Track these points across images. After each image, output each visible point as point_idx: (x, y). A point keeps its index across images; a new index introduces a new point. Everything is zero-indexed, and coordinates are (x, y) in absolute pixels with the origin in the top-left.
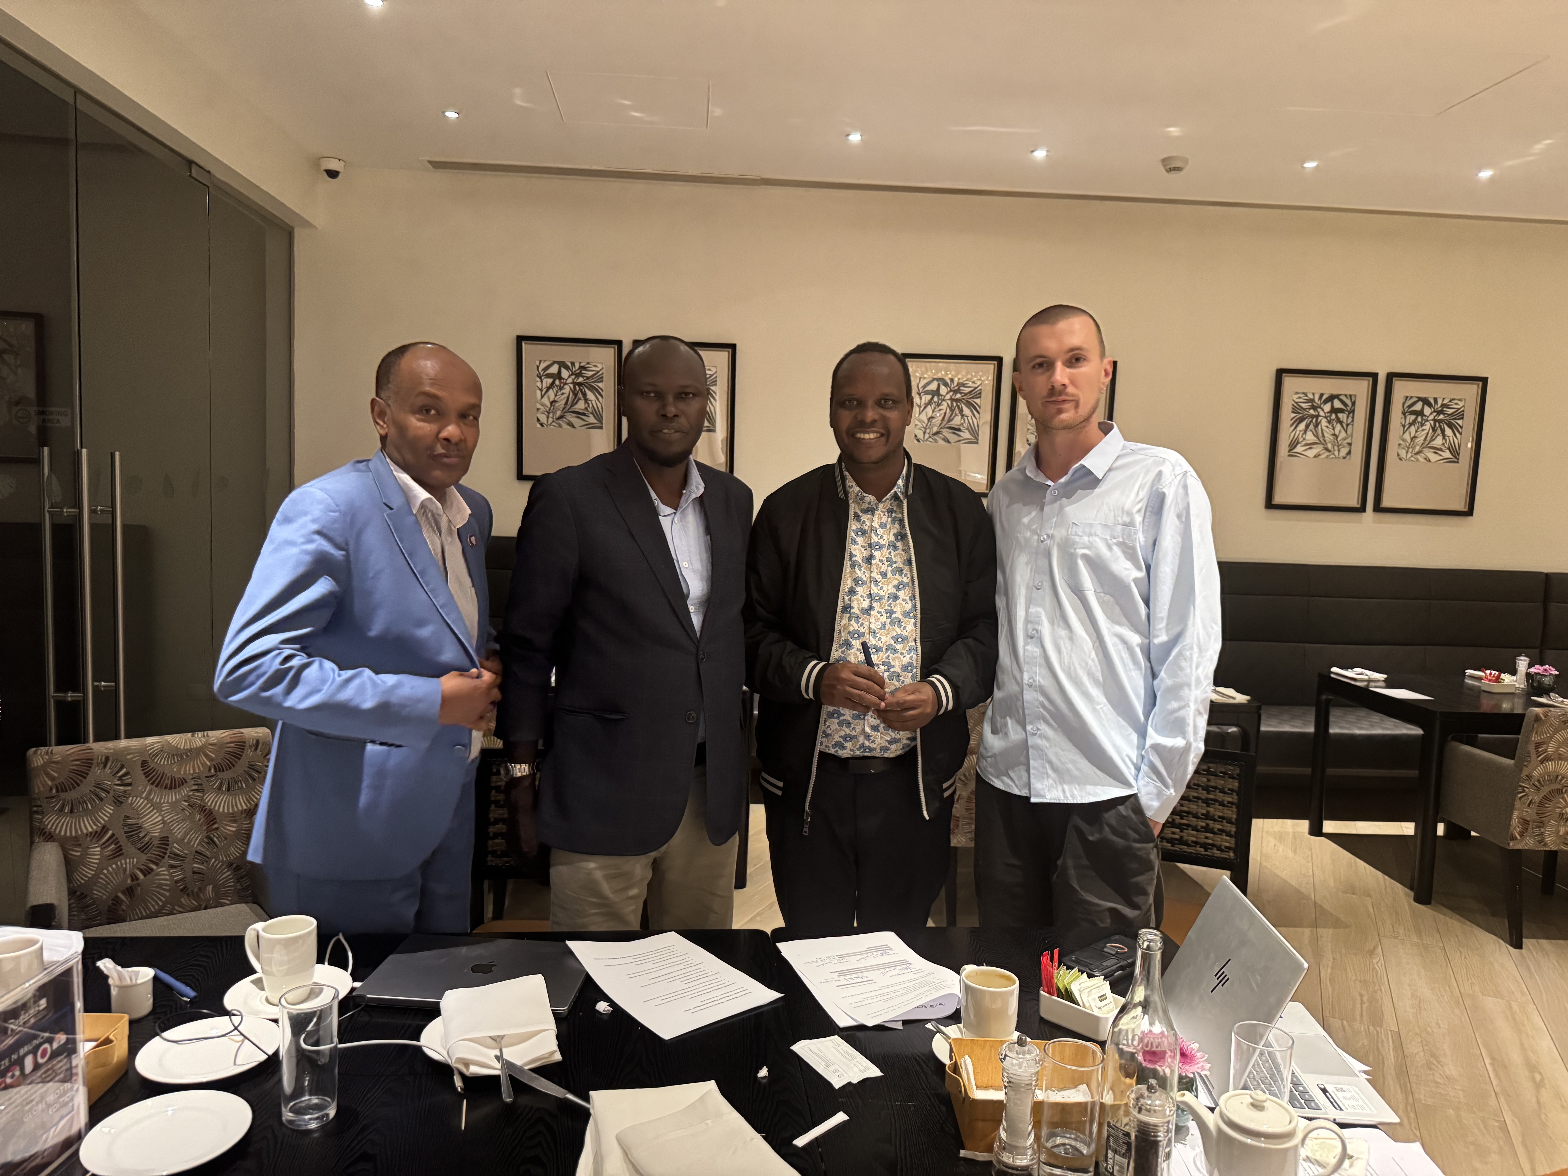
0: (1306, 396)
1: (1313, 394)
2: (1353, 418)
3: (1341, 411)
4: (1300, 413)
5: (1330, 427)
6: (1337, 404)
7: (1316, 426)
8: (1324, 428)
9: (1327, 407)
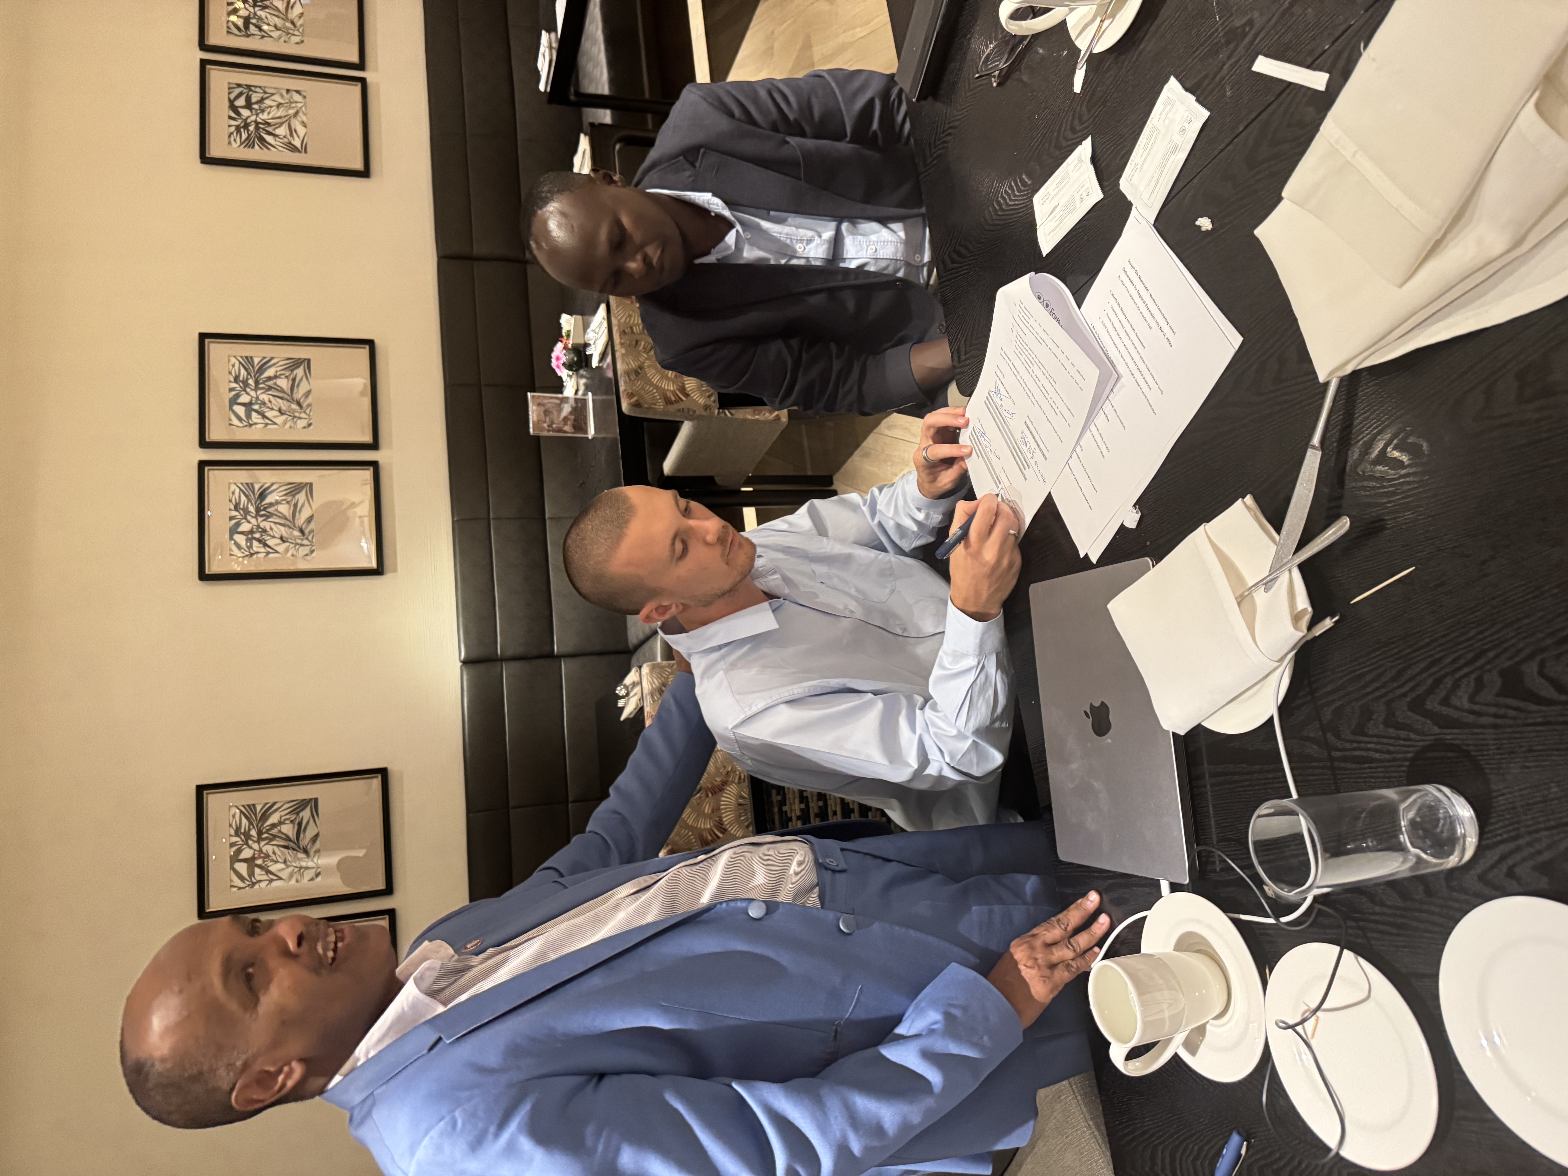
0: (232, 133)
1: (230, 126)
2: (256, 87)
3: (248, 99)
4: (254, 142)
5: (268, 110)
6: (241, 102)
7: (269, 124)
8: (271, 116)
9: (245, 113)
